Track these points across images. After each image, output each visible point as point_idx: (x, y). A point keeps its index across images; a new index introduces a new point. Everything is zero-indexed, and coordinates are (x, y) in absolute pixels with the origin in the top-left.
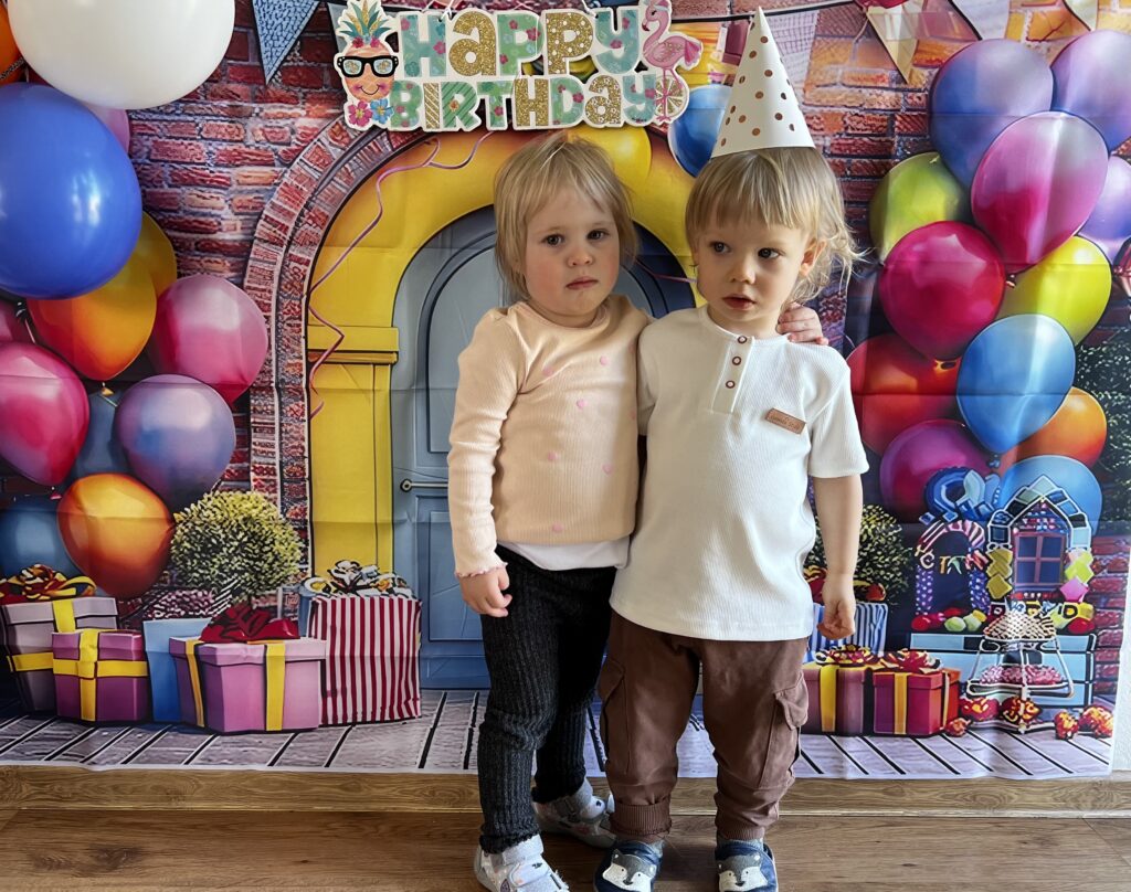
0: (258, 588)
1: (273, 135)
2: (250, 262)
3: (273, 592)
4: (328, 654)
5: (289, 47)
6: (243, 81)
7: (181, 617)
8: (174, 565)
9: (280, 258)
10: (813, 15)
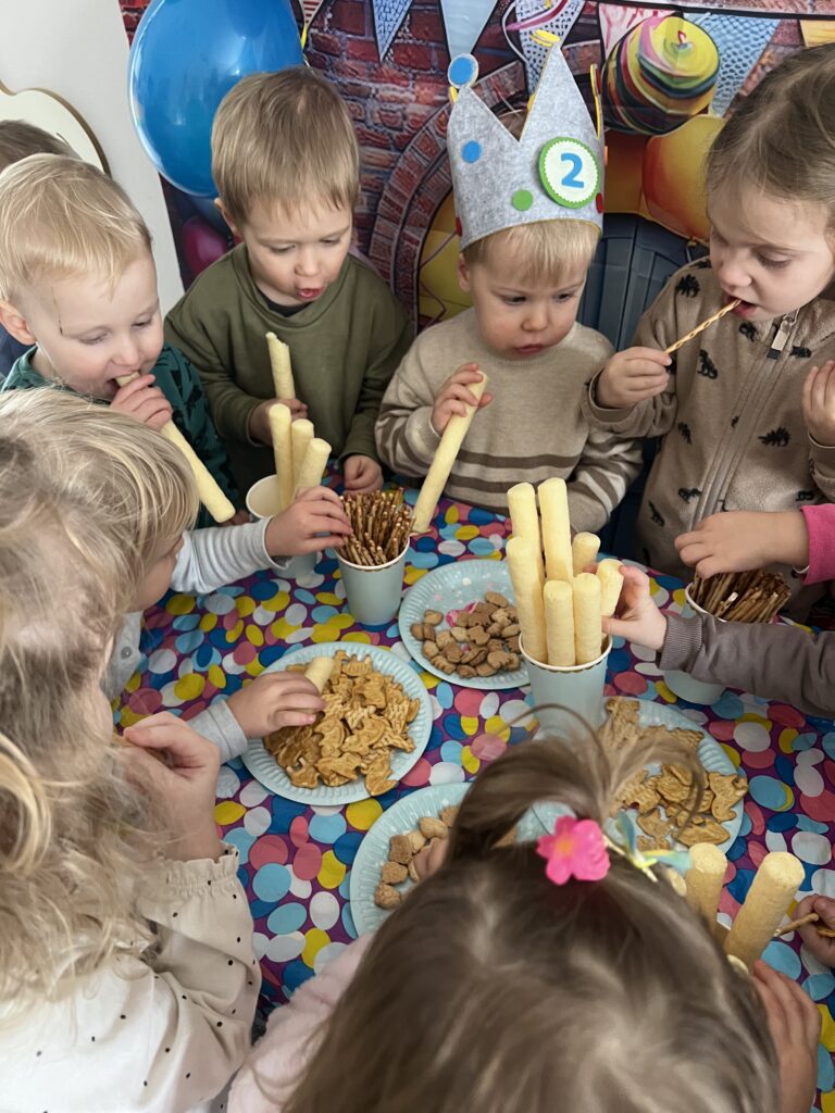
1: (388, 119)
2: (374, 236)
5: (400, 22)
6: (361, 59)
9: (396, 235)
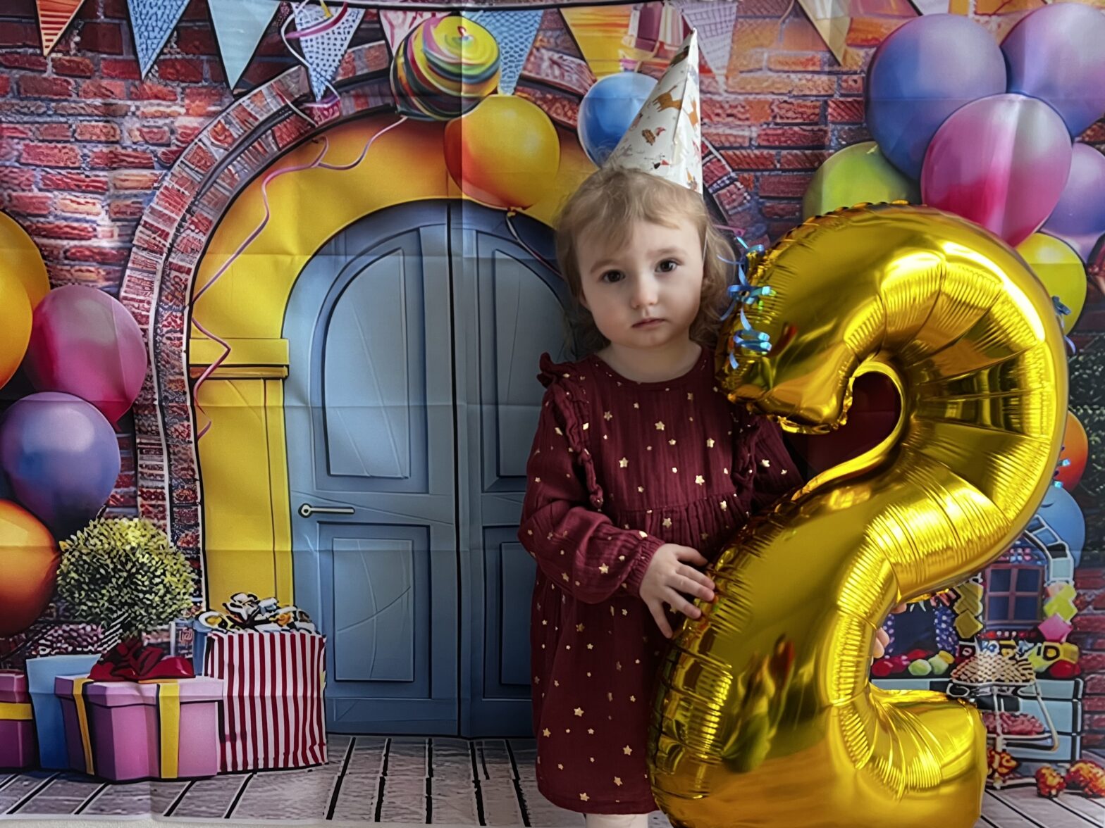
0: (149, 623)
1: (152, 135)
2: (128, 272)
3: (165, 627)
4: (225, 694)
5: (166, 38)
6: (117, 79)
7: (68, 653)
8: (61, 597)
9: (159, 267)
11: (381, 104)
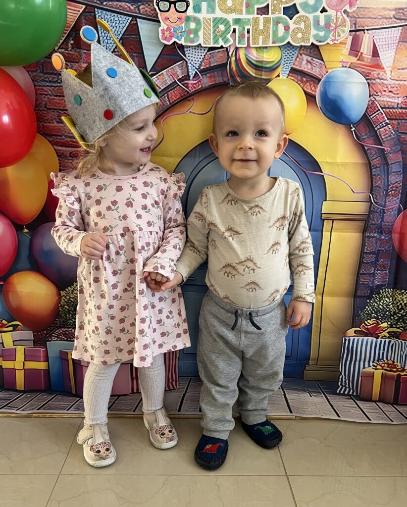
7: (65, 341)
8: (61, 317)
10: (398, 30)
11: (222, 81)
